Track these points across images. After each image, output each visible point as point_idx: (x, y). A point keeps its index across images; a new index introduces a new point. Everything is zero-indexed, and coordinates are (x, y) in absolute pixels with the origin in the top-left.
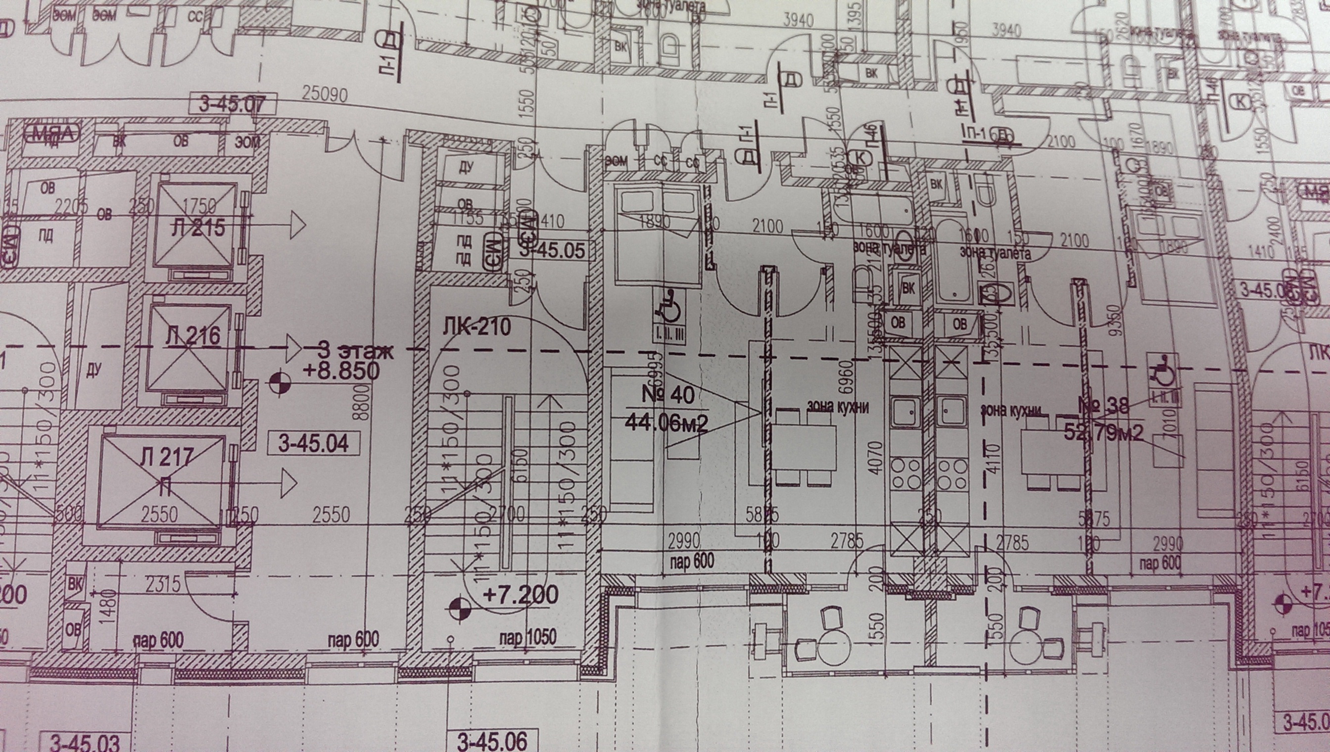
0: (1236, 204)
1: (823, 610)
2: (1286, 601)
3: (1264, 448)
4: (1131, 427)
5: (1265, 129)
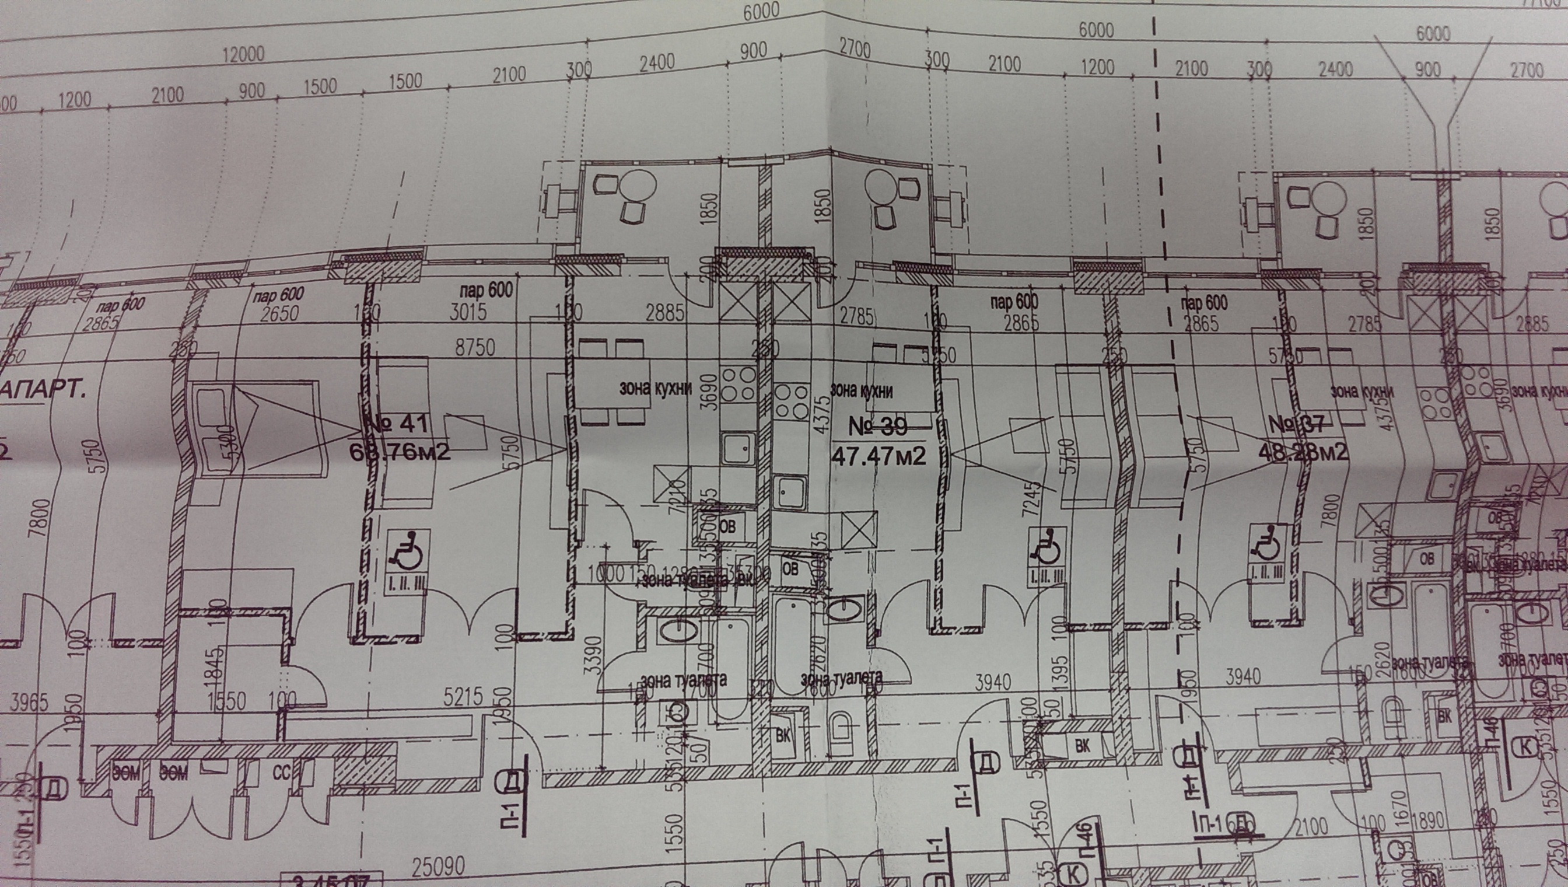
5: (1554, 782)
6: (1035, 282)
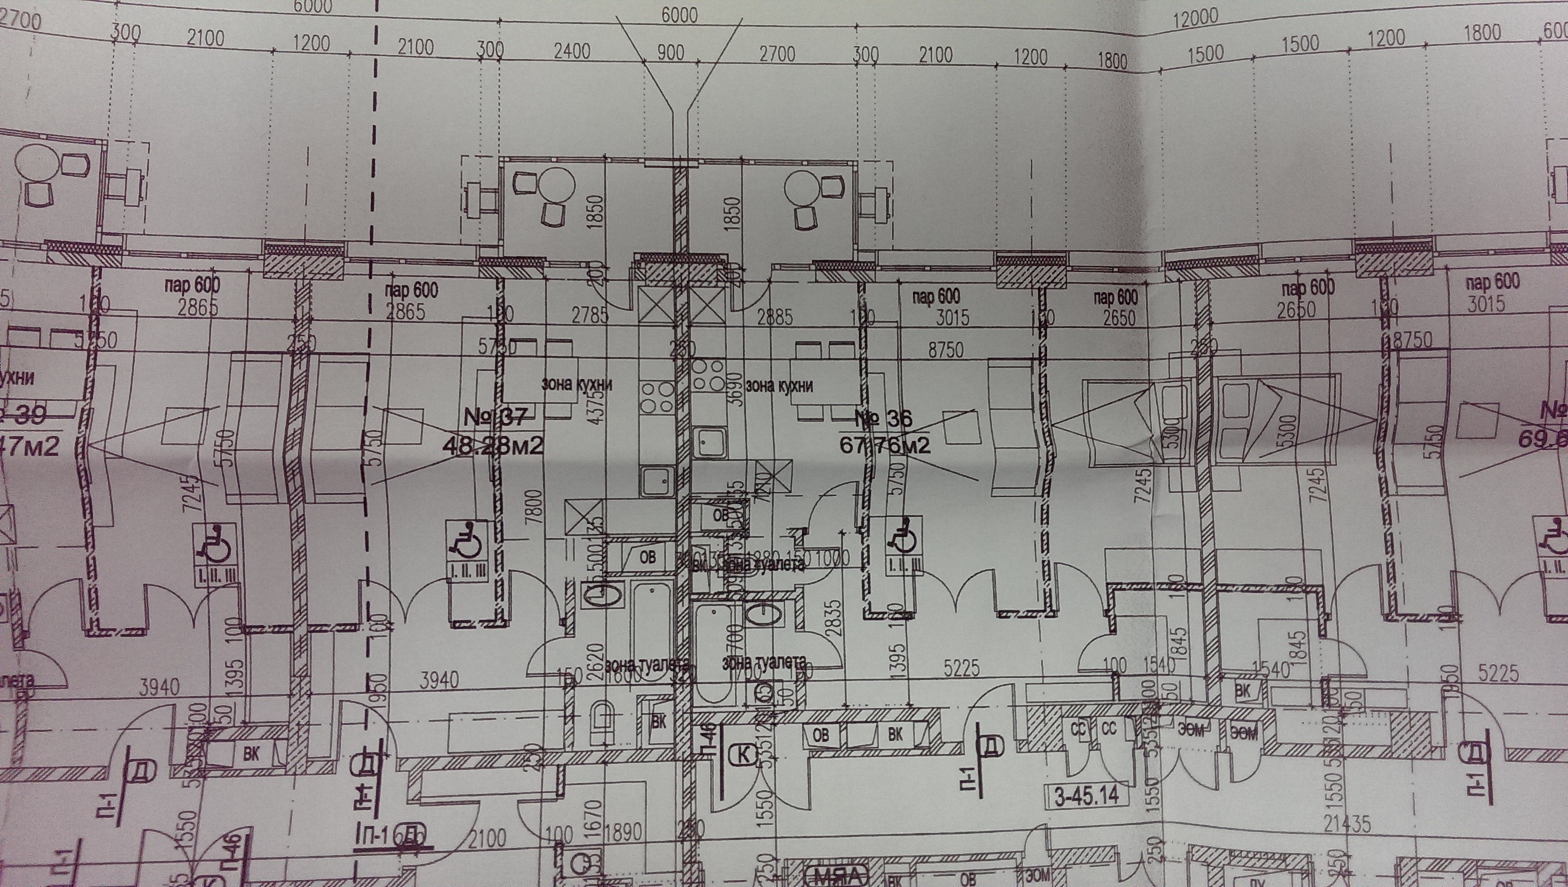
5: (772, 792)
6: (218, 264)
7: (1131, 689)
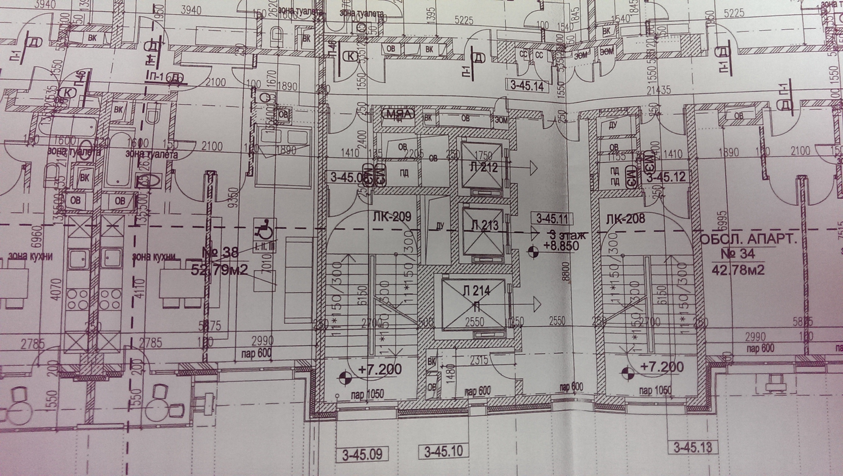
0: (337, 122)
1: (13, 389)
2: (348, 376)
3: (335, 278)
4: (239, 266)
5: (365, 74)
7: (550, 37)
